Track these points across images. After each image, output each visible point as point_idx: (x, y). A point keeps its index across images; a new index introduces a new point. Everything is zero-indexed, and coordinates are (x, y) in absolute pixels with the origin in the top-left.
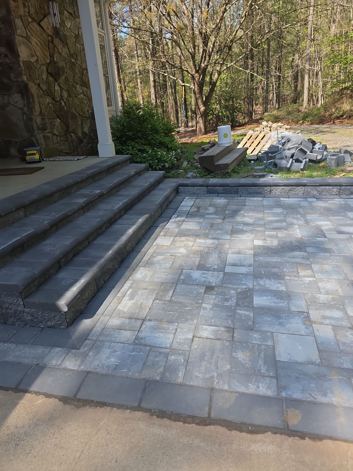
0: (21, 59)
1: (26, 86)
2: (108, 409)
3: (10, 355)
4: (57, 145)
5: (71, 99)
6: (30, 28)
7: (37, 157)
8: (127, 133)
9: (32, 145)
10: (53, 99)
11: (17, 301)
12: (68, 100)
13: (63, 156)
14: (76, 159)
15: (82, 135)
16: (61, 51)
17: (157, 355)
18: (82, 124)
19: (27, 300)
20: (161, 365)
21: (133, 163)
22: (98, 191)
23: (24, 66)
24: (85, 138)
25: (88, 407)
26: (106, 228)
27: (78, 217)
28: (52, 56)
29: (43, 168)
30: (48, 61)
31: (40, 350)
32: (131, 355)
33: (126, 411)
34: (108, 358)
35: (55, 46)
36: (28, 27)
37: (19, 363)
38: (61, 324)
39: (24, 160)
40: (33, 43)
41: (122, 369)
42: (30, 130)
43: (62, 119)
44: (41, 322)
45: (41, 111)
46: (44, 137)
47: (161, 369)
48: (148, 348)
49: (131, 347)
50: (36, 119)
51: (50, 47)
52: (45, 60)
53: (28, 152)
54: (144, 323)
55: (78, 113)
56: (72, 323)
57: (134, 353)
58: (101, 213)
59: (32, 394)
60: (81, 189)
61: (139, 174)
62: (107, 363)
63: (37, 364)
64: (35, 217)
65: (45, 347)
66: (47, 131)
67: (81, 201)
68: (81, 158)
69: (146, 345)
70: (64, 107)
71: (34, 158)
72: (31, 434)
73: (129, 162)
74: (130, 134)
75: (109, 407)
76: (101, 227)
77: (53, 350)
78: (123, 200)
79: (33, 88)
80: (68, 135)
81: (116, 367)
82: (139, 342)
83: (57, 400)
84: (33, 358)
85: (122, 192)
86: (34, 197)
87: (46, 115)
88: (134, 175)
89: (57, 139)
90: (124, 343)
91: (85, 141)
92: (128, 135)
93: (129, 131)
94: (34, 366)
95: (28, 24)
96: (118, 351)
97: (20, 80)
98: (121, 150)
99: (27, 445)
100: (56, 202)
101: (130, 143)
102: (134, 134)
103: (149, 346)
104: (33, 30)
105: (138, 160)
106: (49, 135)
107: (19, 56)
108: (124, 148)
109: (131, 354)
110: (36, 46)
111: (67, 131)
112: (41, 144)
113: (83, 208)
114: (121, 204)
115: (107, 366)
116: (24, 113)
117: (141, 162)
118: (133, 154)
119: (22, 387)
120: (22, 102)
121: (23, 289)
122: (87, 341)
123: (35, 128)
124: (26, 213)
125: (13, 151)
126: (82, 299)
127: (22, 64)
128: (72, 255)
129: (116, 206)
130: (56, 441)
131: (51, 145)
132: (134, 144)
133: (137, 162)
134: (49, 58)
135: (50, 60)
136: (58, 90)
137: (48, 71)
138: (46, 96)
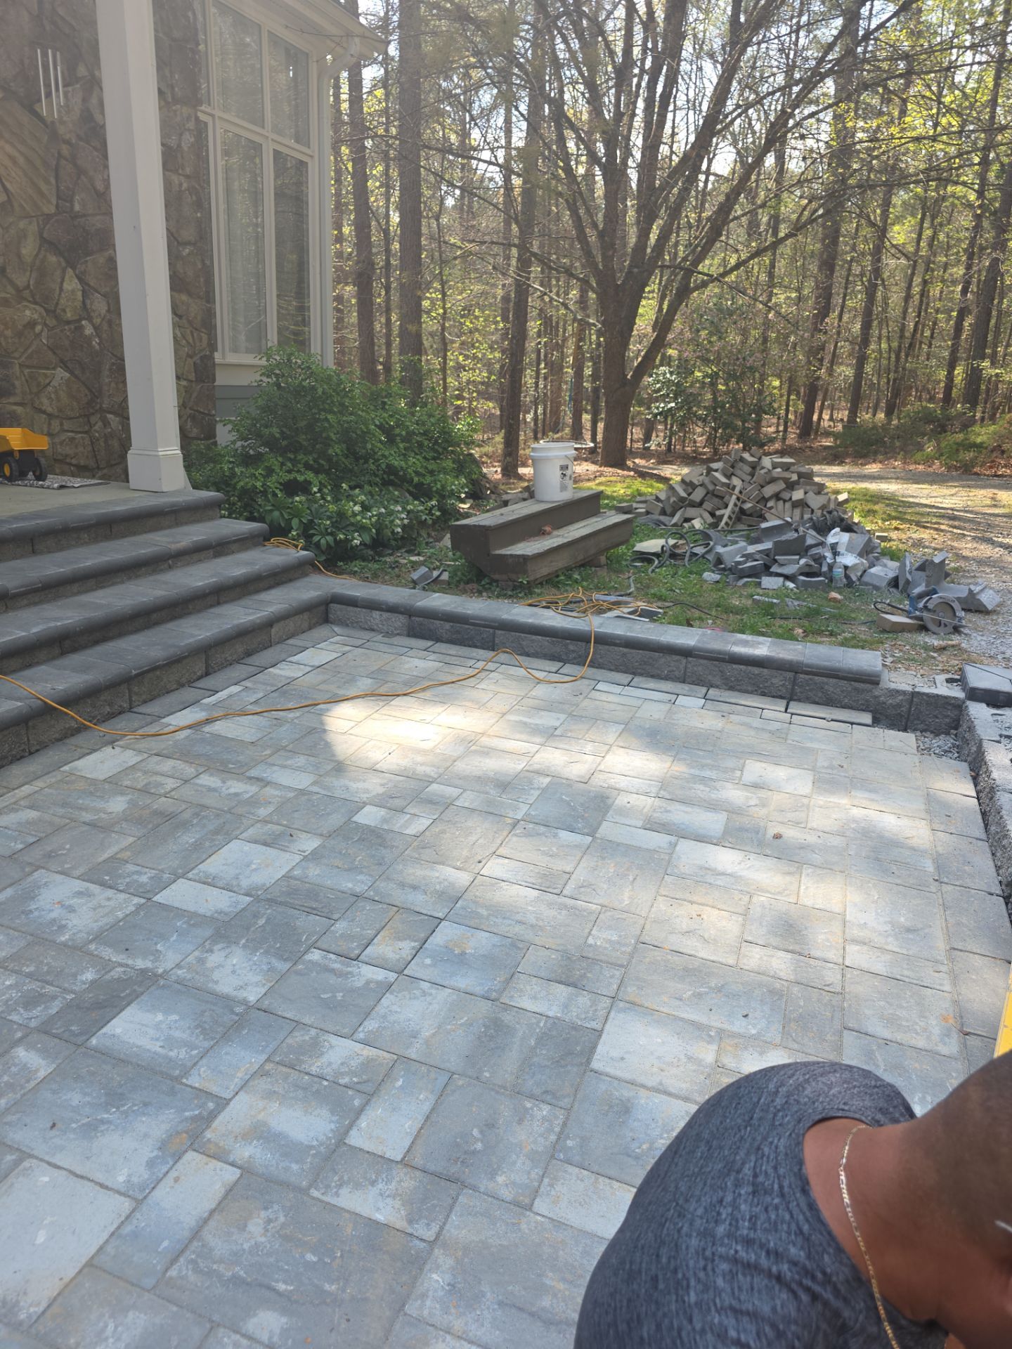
10: (52, 312)
12: (110, 323)
28: (65, 197)
30: (50, 209)
35: (80, 171)
43: (78, 372)
51: (61, 172)
52: (36, 206)
66: (12, 400)
70: (88, 338)
73: (215, 513)
80: (93, 419)
87: (16, 355)
89: (50, 424)
111: (93, 405)
134: (54, 201)
135: (57, 206)
136: (73, 291)
137: (45, 235)
138: (25, 303)
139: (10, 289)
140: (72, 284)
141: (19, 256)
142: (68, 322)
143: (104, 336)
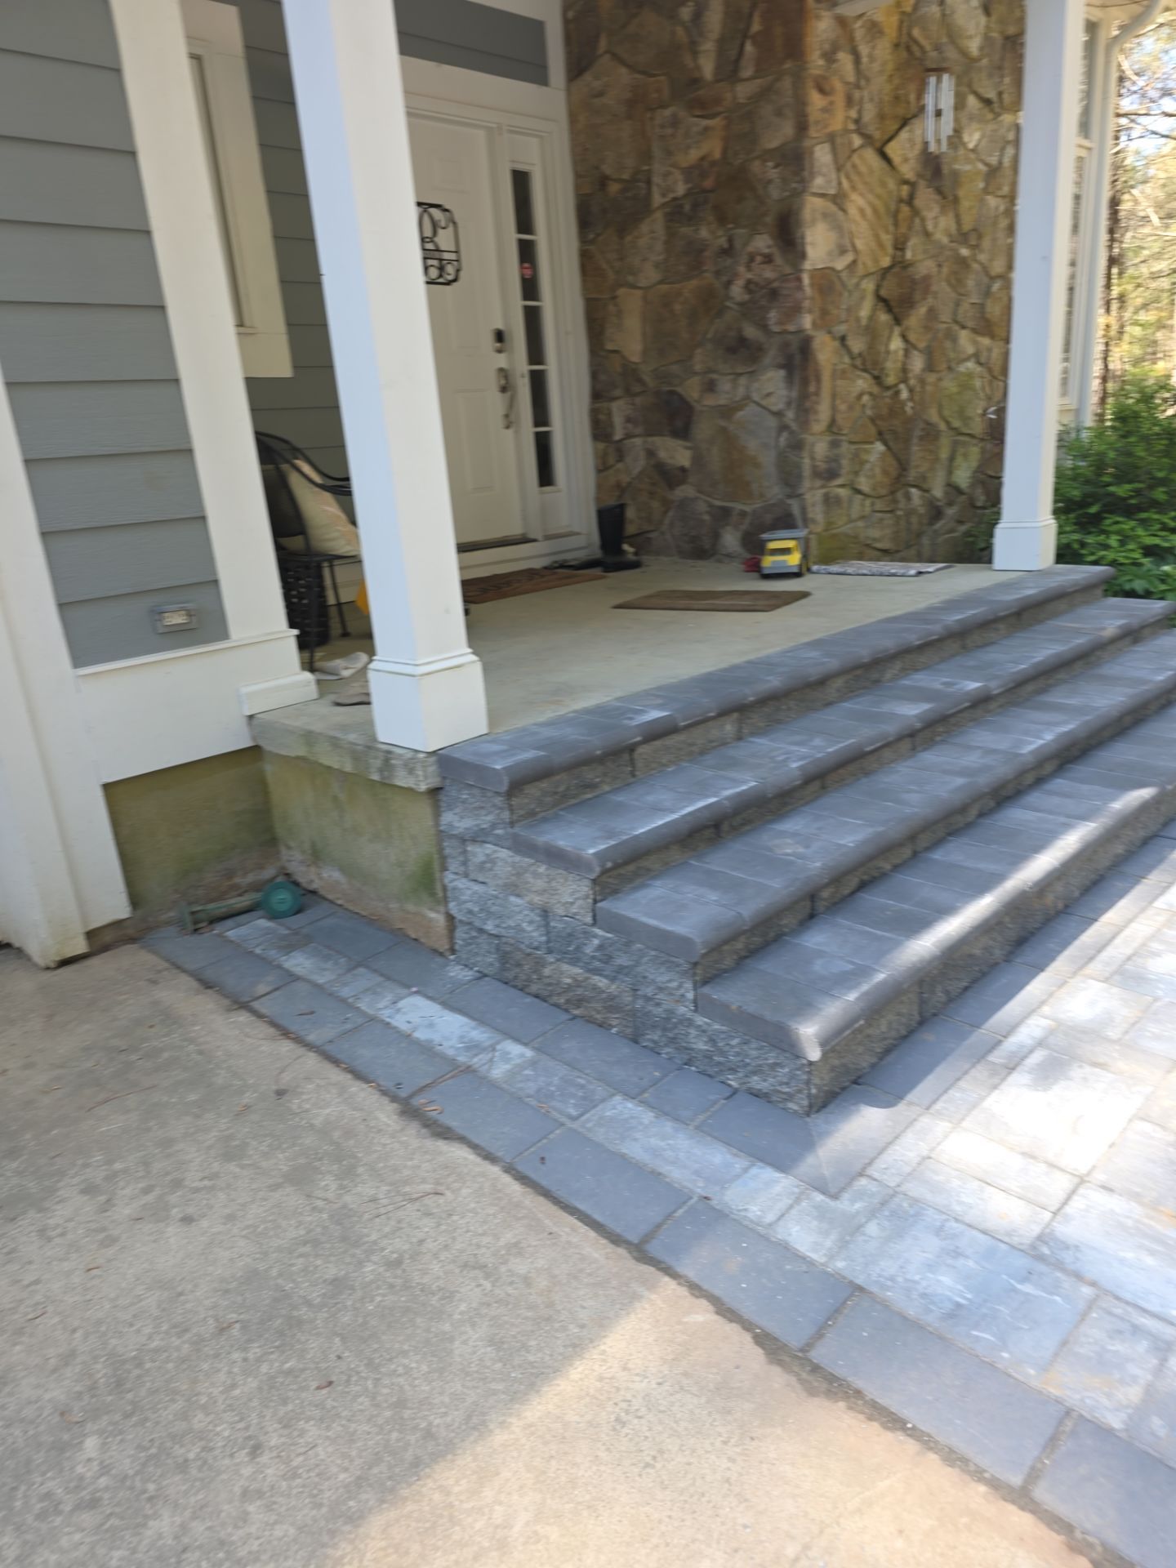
0: (807, 265)
1: (806, 347)
2: (912, 1446)
3: (636, 1140)
4: (860, 524)
5: (931, 378)
6: (854, 166)
7: (794, 560)
8: (1112, 489)
9: (785, 522)
10: (878, 379)
11: (680, 986)
12: (922, 382)
13: (870, 560)
14: (913, 572)
15: (946, 493)
16: (930, 227)
17: (1120, 1332)
18: (952, 459)
19: (706, 990)
20: (1135, 1379)
21: (1115, 595)
22: (973, 686)
23: (812, 285)
24: (950, 504)
25: (842, 1404)
26: (981, 815)
27: (892, 761)
28: (900, 246)
29: (804, 595)
30: (886, 262)
31: (717, 1156)
32: (1015, 1290)
33: (974, 1485)
34: (930, 1267)
35: (916, 212)
36: (848, 166)
37: (657, 1175)
38: (790, 1097)
39: (753, 567)
40: (853, 211)
41: (976, 1326)
42: (790, 478)
43: (891, 444)
44: (733, 1070)
45: (833, 422)
46: (827, 499)
47: (1134, 1394)
48: (1086, 1291)
49: (1022, 1262)
50: (813, 445)
51: (901, 216)
52: (876, 261)
53: (772, 545)
54: (1081, 1191)
55: (948, 423)
56: (824, 1106)
57: (1027, 1288)
58: (972, 759)
59: (679, 1284)
60: (917, 670)
61: (1133, 635)
62: (924, 1283)
63: (706, 1198)
64: (762, 743)
65: (735, 1151)
66: (839, 481)
67: (912, 711)
68: (930, 570)
69: (1078, 1276)
70: (903, 404)
71: (785, 561)
72: (662, 1408)
73: (1099, 592)
74: (1122, 490)
75: (911, 1441)
76: (963, 809)
77: (754, 1171)
78: (1057, 724)
79: (825, 352)
80: (899, 495)
81: (956, 1313)
82: (1052, 1252)
83: (747, 1338)
84: (697, 1173)
85: (1057, 697)
86: (774, 682)
87: (844, 432)
88: (1113, 641)
89: (863, 505)
90: (993, 1237)
91: (951, 512)
92: (1112, 494)
93: (1120, 479)
94: (695, 1199)
95: (849, 157)
96: (967, 1257)
97: (791, 328)
98: (1076, 546)
99: (646, 1437)
100: (829, 704)
101: (1117, 523)
102: (1138, 492)
103: (1093, 1284)
104: (859, 174)
105: (1139, 585)
106: (843, 492)
107: (803, 256)
108: (1090, 540)
109: (1019, 1286)
110: (858, 218)
111: (900, 478)
112: (814, 521)
113: (912, 734)
114: (1049, 737)
115: (924, 1295)
116: (784, 427)
117: (1147, 595)
118: (1122, 564)
119: (654, 1248)
120: (784, 392)
121: (704, 956)
122: (863, 1181)
123: (807, 471)
124: (740, 730)
125: (731, 540)
126: (869, 1036)
127: (806, 280)
128: (854, 882)
129: (1031, 743)
130: (729, 1469)
131: (840, 523)
132: (1133, 529)
133: (1131, 594)
134: (890, 250)
135: (894, 257)
136: (896, 352)
137: (883, 293)
138: (859, 373)
139: (847, 360)
140: (896, 344)
141: (858, 320)
142: (888, 388)
143: (917, 398)
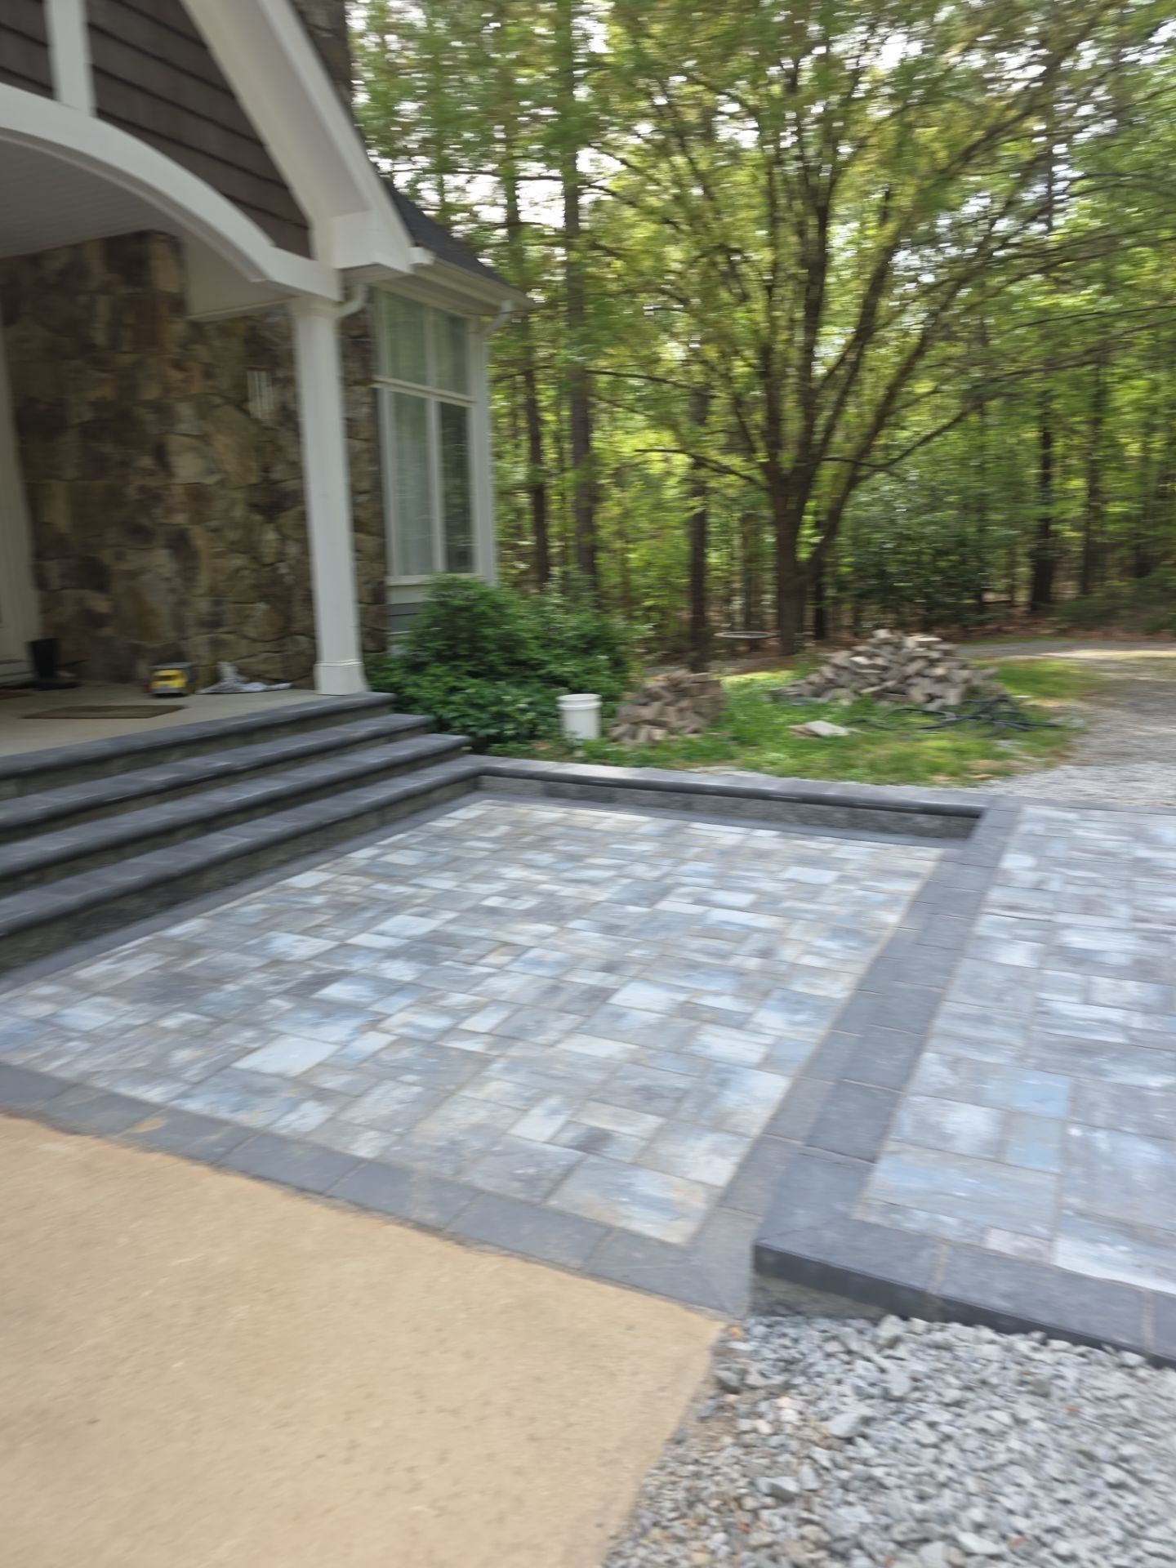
0: (177, 481)
1: (184, 536)
6: (217, 417)
9: (175, 657)
10: (254, 558)
12: (301, 562)
20: (43, 1050)
23: (182, 494)
28: (266, 469)
29: (179, 708)
30: (254, 480)
35: (279, 449)
36: (212, 416)
39: (146, 688)
40: (219, 446)
42: (180, 625)
43: (274, 604)
45: (214, 587)
46: (213, 642)
47: (37, 1054)
48: (52, 1028)
49: (27, 1024)
50: (195, 603)
51: (265, 451)
52: (245, 479)
53: (162, 673)
57: (21, 1031)
66: (225, 629)
69: (53, 1025)
70: (283, 576)
71: (171, 685)
73: (388, 709)
79: (200, 539)
80: (286, 640)
87: (226, 595)
89: (250, 647)
95: (212, 411)
97: (171, 522)
103: (58, 1026)
104: (223, 421)
106: (229, 637)
107: (173, 473)
109: (17, 1032)
110: (224, 451)
111: (285, 628)
112: (198, 657)
116: (173, 590)
120: (171, 565)
123: (192, 621)
134: (257, 472)
135: (261, 477)
136: (272, 541)
137: (252, 500)
138: (236, 554)
139: (222, 545)
140: (271, 536)
141: (231, 518)
142: (266, 565)
143: (297, 573)
